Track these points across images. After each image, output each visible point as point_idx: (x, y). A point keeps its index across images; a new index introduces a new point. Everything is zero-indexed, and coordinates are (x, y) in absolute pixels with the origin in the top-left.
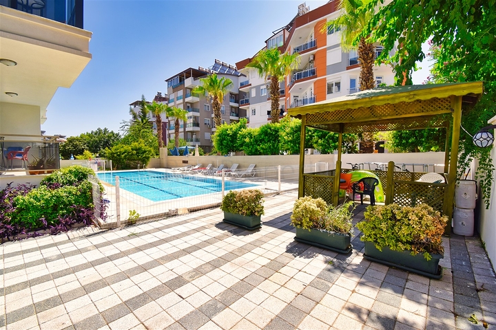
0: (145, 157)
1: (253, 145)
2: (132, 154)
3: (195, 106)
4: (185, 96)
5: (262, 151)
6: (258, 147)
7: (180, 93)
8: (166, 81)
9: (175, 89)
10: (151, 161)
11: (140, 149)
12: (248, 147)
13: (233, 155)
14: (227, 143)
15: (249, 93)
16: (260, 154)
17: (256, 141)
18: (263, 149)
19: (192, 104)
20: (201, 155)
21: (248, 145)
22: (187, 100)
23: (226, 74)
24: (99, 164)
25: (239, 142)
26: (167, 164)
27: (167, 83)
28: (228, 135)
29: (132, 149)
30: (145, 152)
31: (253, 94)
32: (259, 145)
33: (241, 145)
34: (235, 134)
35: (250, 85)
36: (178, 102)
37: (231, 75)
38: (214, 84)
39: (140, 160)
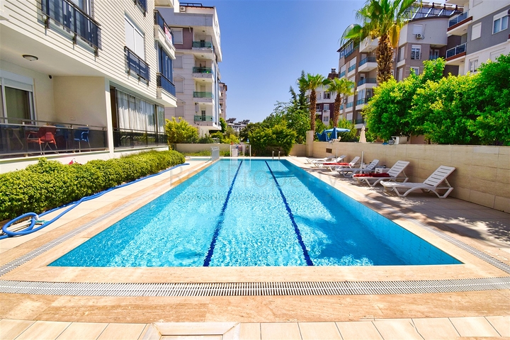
0: (287, 143)
1: (453, 119)
2: (272, 139)
3: (371, 76)
4: (359, 64)
5: (481, 133)
6: (469, 123)
7: (353, 62)
8: (339, 51)
9: (347, 58)
10: (295, 146)
11: (282, 132)
12: (439, 123)
13: (401, 143)
14: (390, 119)
15: (466, 36)
16: (476, 141)
17: (465, 108)
18: (484, 126)
19: (367, 73)
20: (368, 140)
21: (438, 120)
22: (360, 69)
23: (428, 18)
24: (240, 149)
25: (414, 113)
26: (313, 152)
27: (339, 53)
28: (393, 101)
29: (274, 133)
30: (287, 136)
31: (476, 33)
32: (474, 117)
33: (421, 120)
34: (408, 97)
35: (471, 18)
36: (349, 74)
37: (436, 17)
38: (381, 12)
39: (280, 145)
